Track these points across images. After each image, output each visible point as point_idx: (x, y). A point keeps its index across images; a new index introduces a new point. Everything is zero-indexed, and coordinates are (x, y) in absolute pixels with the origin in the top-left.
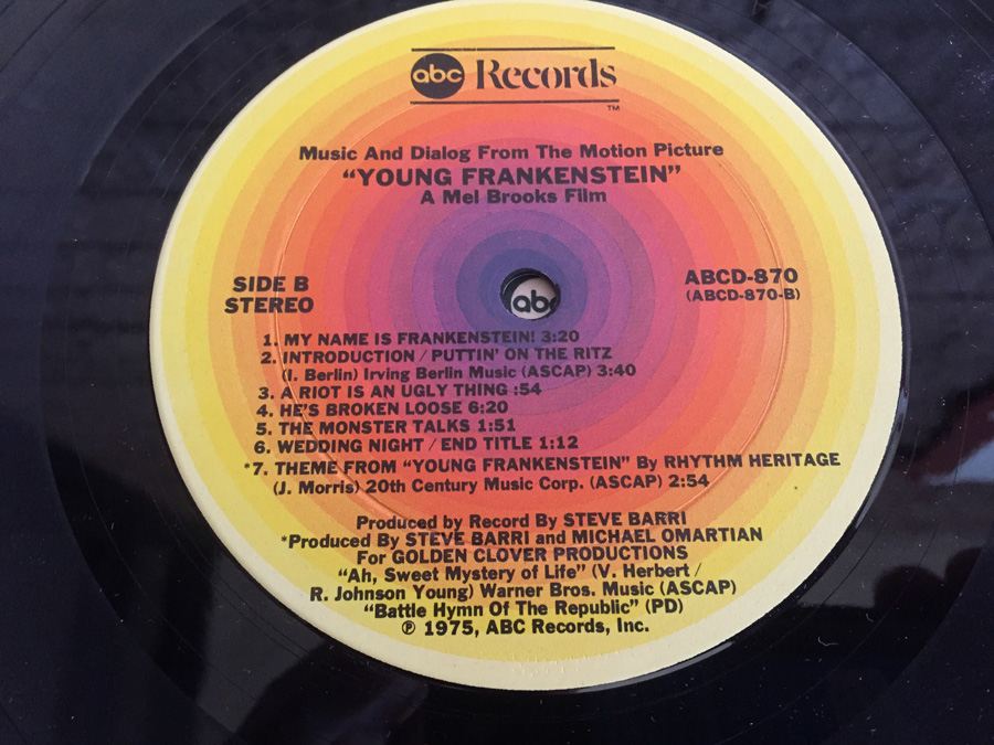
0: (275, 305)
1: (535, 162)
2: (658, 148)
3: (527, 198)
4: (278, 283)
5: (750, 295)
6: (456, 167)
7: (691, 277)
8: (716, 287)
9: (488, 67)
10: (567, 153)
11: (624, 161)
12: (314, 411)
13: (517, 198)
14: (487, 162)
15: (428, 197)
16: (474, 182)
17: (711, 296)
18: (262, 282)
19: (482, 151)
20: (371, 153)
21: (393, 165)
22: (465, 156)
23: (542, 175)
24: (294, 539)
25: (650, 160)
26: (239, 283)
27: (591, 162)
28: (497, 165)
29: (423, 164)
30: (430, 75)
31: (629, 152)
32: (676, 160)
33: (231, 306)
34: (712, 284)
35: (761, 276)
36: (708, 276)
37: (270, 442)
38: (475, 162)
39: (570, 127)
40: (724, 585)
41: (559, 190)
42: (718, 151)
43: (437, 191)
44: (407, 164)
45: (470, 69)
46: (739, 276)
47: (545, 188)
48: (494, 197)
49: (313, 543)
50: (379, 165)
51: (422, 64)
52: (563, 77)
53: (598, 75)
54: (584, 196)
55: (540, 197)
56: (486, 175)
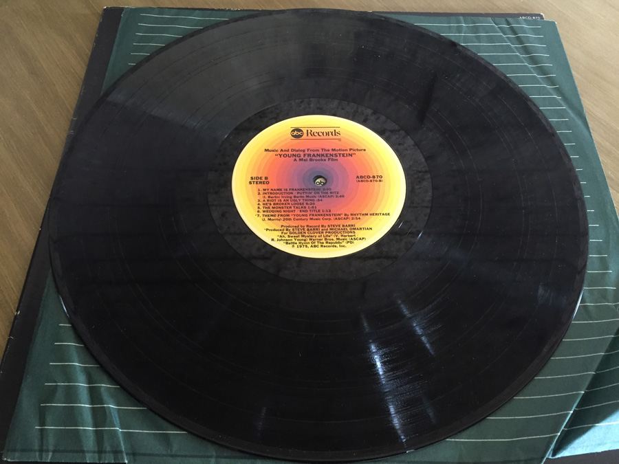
0: (260, 183)
1: (321, 152)
2: (350, 150)
3: (319, 160)
4: (261, 178)
5: (371, 181)
6: (302, 153)
7: (358, 177)
8: (363, 179)
9: (309, 131)
10: (329, 150)
11: (342, 152)
12: (270, 204)
13: (316, 160)
14: (309, 152)
15: (295, 160)
16: (306, 157)
17: (362, 181)
18: (257, 178)
19: (308, 150)
20: (282, 150)
21: (287, 153)
22: (304, 151)
23: (323, 155)
24: (267, 230)
25: (348, 152)
26: (252, 178)
27: (334, 152)
28: (312, 153)
29: (294, 153)
30: (295, 133)
31: (344, 150)
32: (354, 152)
33: (250, 183)
34: (362, 179)
35: (374, 177)
36: (361, 177)
37: (261, 210)
38: (306, 152)
39: (329, 145)
40: (363, 238)
41: (327, 159)
42: (365, 150)
43: (297, 159)
44: (290, 153)
45: (305, 131)
46: (369, 177)
47: (323, 158)
48: (311, 160)
49: (271, 230)
50: (283, 153)
51: (294, 131)
52: (327, 134)
53: (336, 133)
54: (332, 160)
55: (322, 160)
56: (309, 155)
